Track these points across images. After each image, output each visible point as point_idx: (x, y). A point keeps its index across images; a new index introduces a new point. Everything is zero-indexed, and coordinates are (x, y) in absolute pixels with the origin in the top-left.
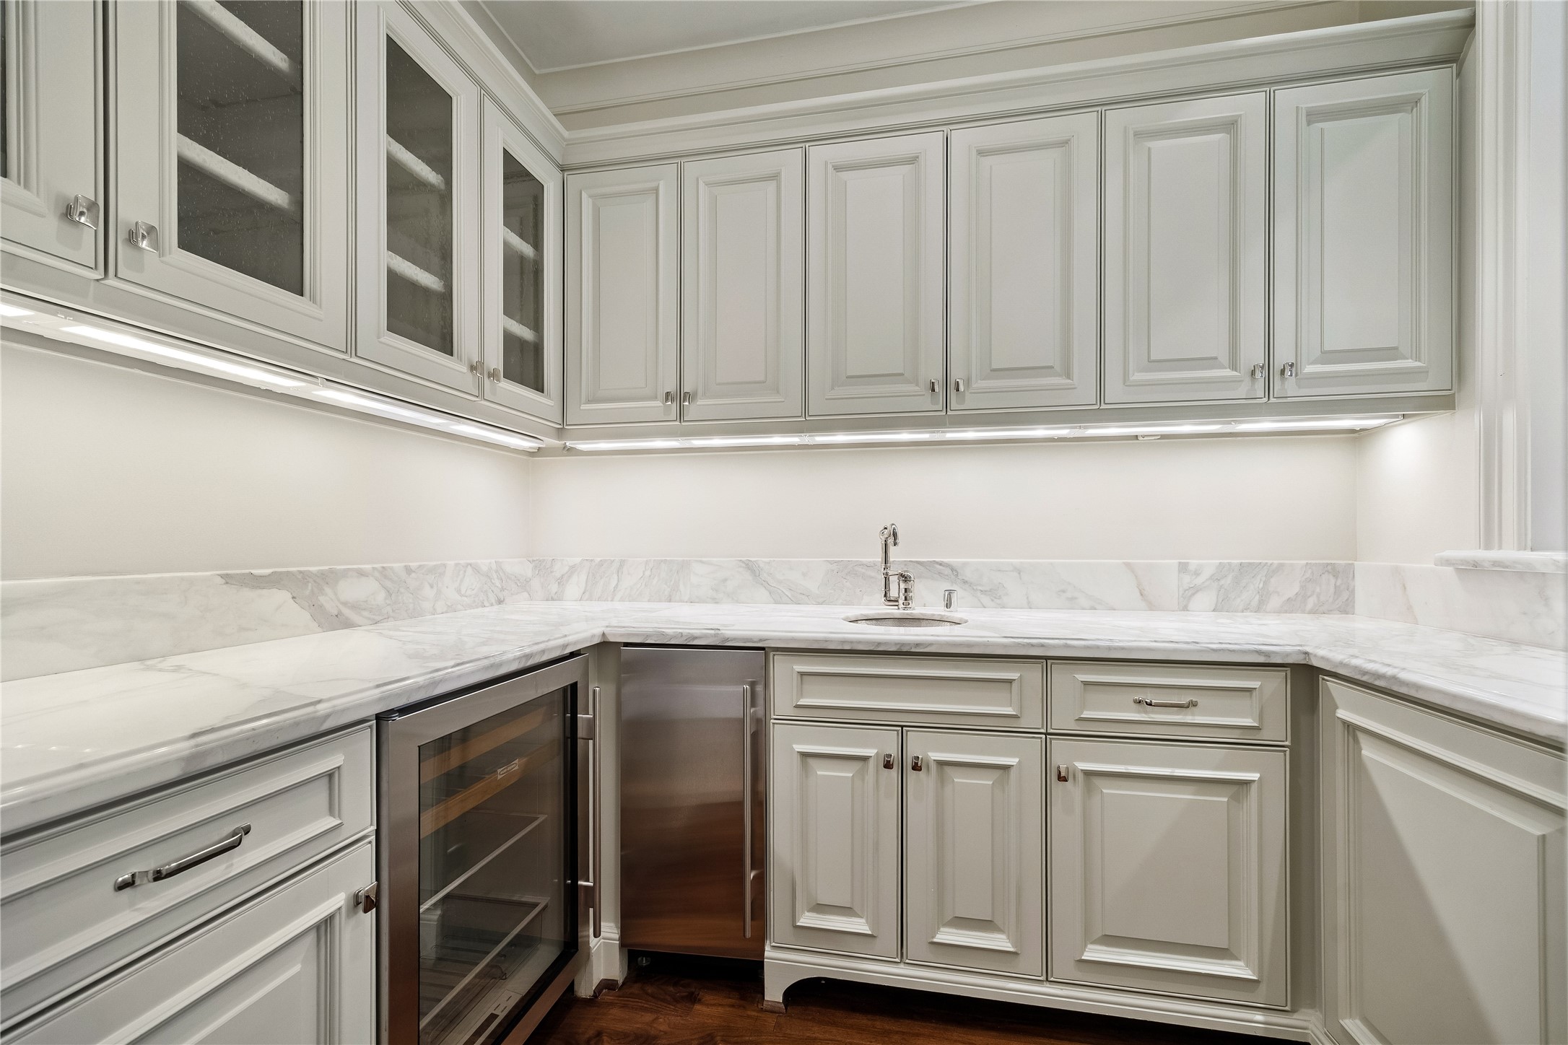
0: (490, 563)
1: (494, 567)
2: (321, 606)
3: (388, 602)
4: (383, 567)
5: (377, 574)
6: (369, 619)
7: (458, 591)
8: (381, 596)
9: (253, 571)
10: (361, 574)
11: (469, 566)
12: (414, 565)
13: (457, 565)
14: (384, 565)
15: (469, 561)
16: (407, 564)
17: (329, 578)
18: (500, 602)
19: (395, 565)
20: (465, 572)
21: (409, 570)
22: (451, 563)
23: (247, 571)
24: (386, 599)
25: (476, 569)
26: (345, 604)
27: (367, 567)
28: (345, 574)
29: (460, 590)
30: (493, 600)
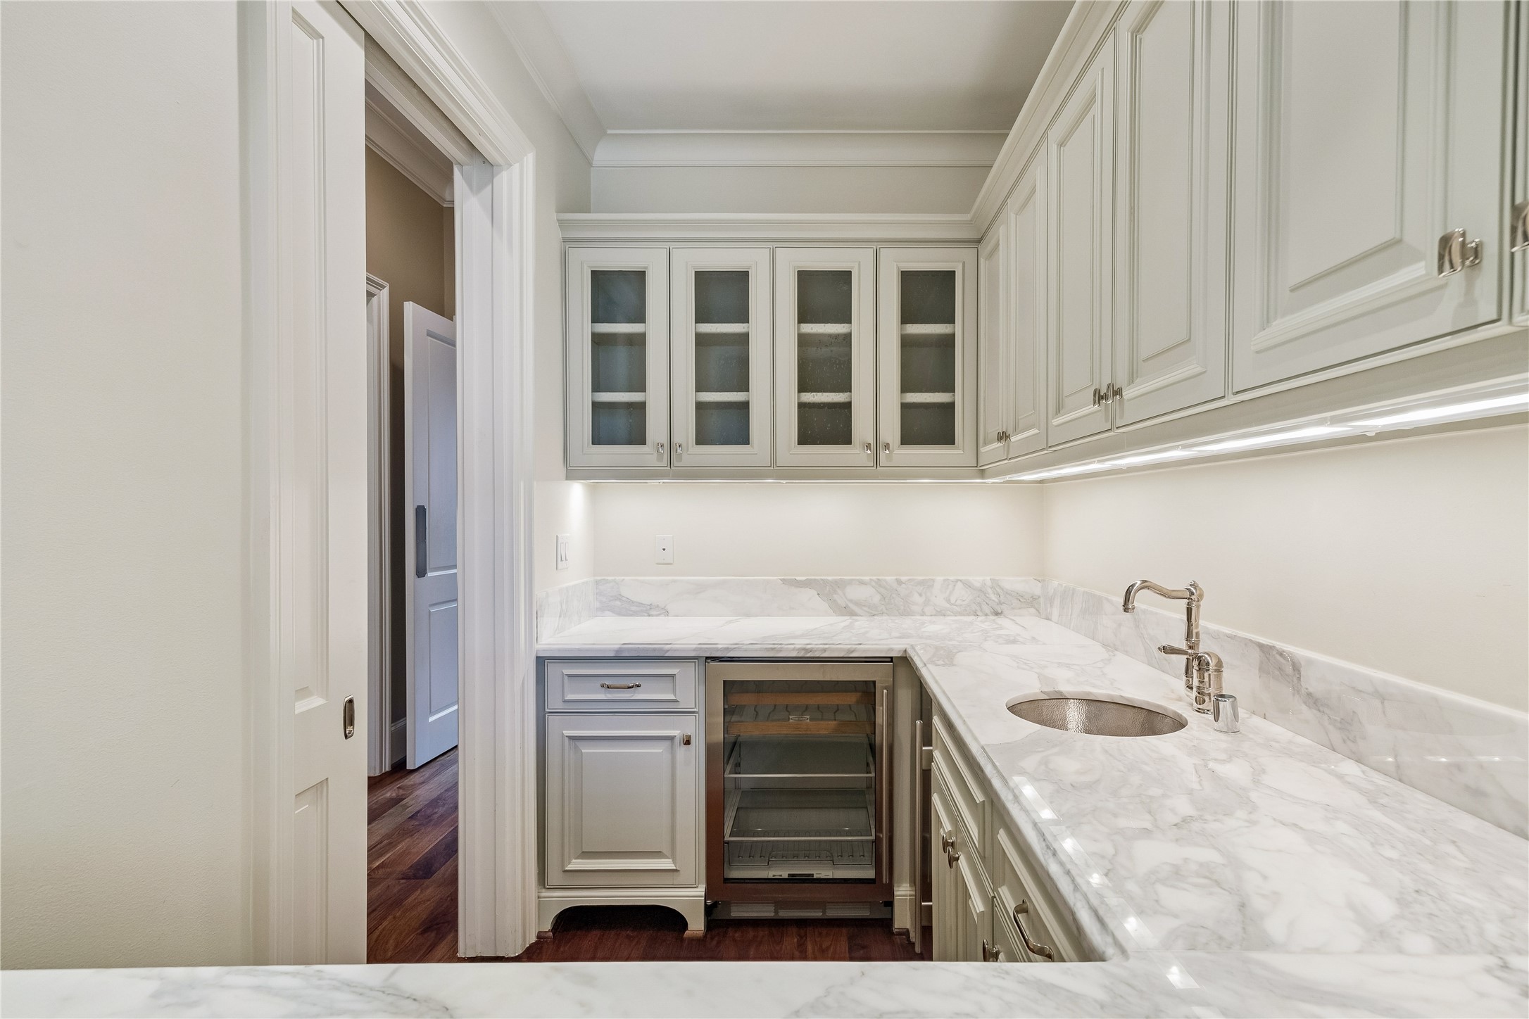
0: (984, 580)
1: (989, 583)
2: (835, 601)
3: (883, 603)
4: (878, 579)
5: (873, 584)
6: (868, 612)
7: (948, 601)
8: (877, 598)
9: (797, 578)
10: (862, 583)
11: (959, 582)
12: (904, 578)
13: (945, 580)
14: (880, 578)
15: (959, 578)
16: (898, 577)
17: (839, 585)
18: (997, 614)
19: (888, 578)
20: (955, 586)
21: (899, 582)
22: (940, 579)
23: (793, 578)
24: (880, 600)
25: (967, 585)
26: (851, 601)
27: (867, 578)
28: (850, 582)
29: (949, 600)
30: (987, 609)
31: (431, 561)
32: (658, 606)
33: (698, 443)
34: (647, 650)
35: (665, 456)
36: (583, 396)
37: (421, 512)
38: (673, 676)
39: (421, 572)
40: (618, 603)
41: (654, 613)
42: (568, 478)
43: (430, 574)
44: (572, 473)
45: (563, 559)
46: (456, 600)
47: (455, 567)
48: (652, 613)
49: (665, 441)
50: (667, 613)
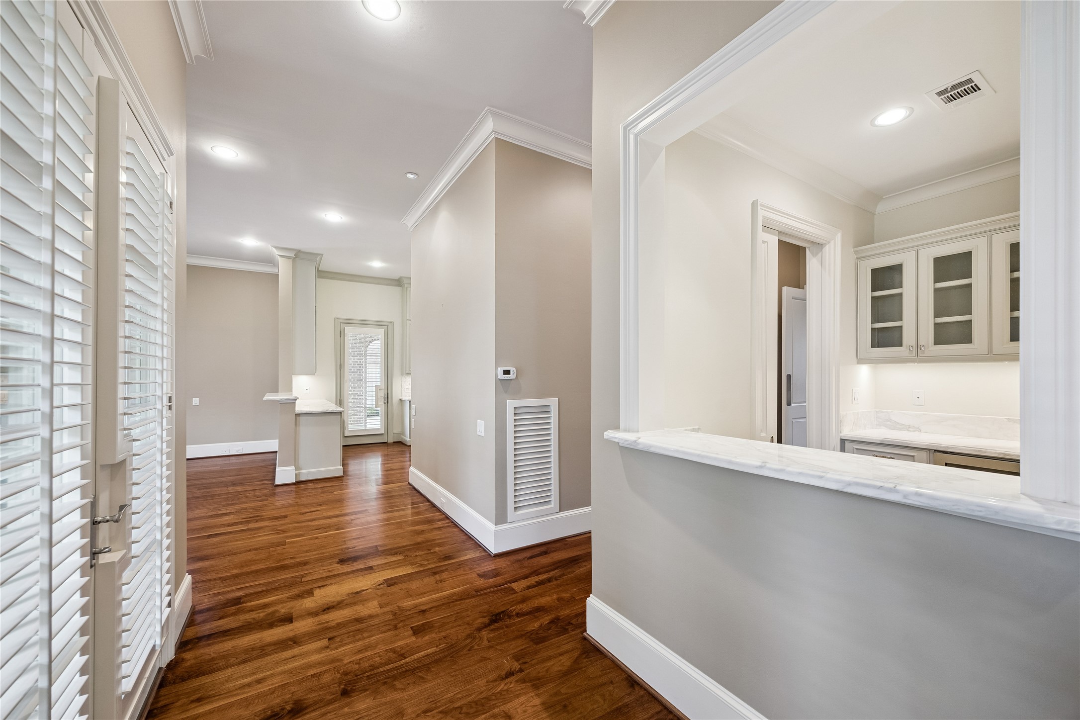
31: (794, 398)
32: (914, 427)
33: (935, 344)
34: (898, 442)
35: (914, 352)
36: (867, 325)
37: (789, 377)
38: (913, 456)
39: (789, 404)
40: (889, 423)
41: (912, 430)
42: (858, 363)
43: (792, 405)
44: (861, 361)
45: (856, 399)
46: (806, 418)
47: (805, 402)
48: (910, 429)
49: (913, 343)
50: (920, 431)
